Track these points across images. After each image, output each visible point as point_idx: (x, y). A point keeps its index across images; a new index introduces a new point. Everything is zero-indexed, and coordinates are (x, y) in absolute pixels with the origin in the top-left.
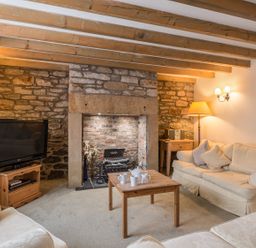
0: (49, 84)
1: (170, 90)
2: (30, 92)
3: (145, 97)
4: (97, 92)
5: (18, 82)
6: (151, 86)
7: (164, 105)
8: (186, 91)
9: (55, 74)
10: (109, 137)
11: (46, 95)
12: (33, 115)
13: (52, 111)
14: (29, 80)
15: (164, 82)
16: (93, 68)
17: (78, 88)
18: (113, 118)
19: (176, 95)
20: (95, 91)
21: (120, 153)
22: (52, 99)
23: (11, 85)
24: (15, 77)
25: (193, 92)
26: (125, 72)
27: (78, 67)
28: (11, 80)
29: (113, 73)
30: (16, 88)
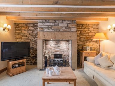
0: (33, 29)
1: (85, 28)
2: (27, 32)
3: (70, 32)
4: (49, 31)
5: (23, 29)
6: (73, 27)
7: (82, 35)
8: (94, 28)
9: (35, 25)
10: (56, 49)
11: (33, 33)
12: (28, 40)
13: (34, 39)
14: (27, 28)
15: (82, 25)
16: (47, 21)
18: (58, 41)
19: (89, 30)
20: (48, 30)
22: (34, 34)
23: (21, 30)
24: (22, 27)
25: (98, 28)
26: (61, 21)
27: (41, 21)
28: (21, 28)
29: (56, 22)
30: (22, 31)
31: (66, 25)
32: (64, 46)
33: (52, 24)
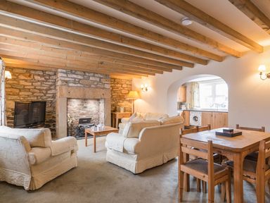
0: (43, 79)
1: (118, 83)
2: (30, 84)
3: (104, 88)
5: (22, 77)
6: (107, 82)
7: (115, 93)
8: (127, 84)
9: (47, 73)
10: (82, 112)
11: (41, 86)
13: (45, 96)
14: (30, 76)
15: (115, 79)
16: (74, 72)
17: (65, 83)
18: (84, 100)
19: (122, 87)
20: (74, 85)
21: (89, 120)
22: (45, 88)
23: (17, 79)
24: (20, 74)
25: (131, 85)
26: (92, 74)
28: (17, 76)
29: (85, 75)
30: (21, 81)
31: (98, 80)
32: (92, 106)
33: (80, 77)
